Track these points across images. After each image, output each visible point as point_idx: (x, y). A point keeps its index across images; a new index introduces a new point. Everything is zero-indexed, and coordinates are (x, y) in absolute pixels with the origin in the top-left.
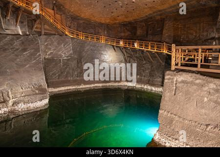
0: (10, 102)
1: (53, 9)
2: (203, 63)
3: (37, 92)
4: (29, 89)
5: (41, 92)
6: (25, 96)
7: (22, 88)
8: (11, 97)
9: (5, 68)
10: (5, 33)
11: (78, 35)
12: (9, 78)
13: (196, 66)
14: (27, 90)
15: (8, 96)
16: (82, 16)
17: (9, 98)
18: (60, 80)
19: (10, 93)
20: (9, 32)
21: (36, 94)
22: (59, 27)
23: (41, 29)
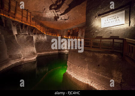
0: (22, 58)
1: (40, 25)
2: (93, 46)
4: (29, 53)
5: (34, 54)
6: (28, 56)
8: (22, 56)
9: (20, 46)
10: (21, 34)
12: (22, 49)
13: (90, 47)
16: (51, 27)
18: (42, 50)
19: (22, 55)
20: (23, 34)
21: (32, 55)
22: (42, 31)
23: (35, 32)
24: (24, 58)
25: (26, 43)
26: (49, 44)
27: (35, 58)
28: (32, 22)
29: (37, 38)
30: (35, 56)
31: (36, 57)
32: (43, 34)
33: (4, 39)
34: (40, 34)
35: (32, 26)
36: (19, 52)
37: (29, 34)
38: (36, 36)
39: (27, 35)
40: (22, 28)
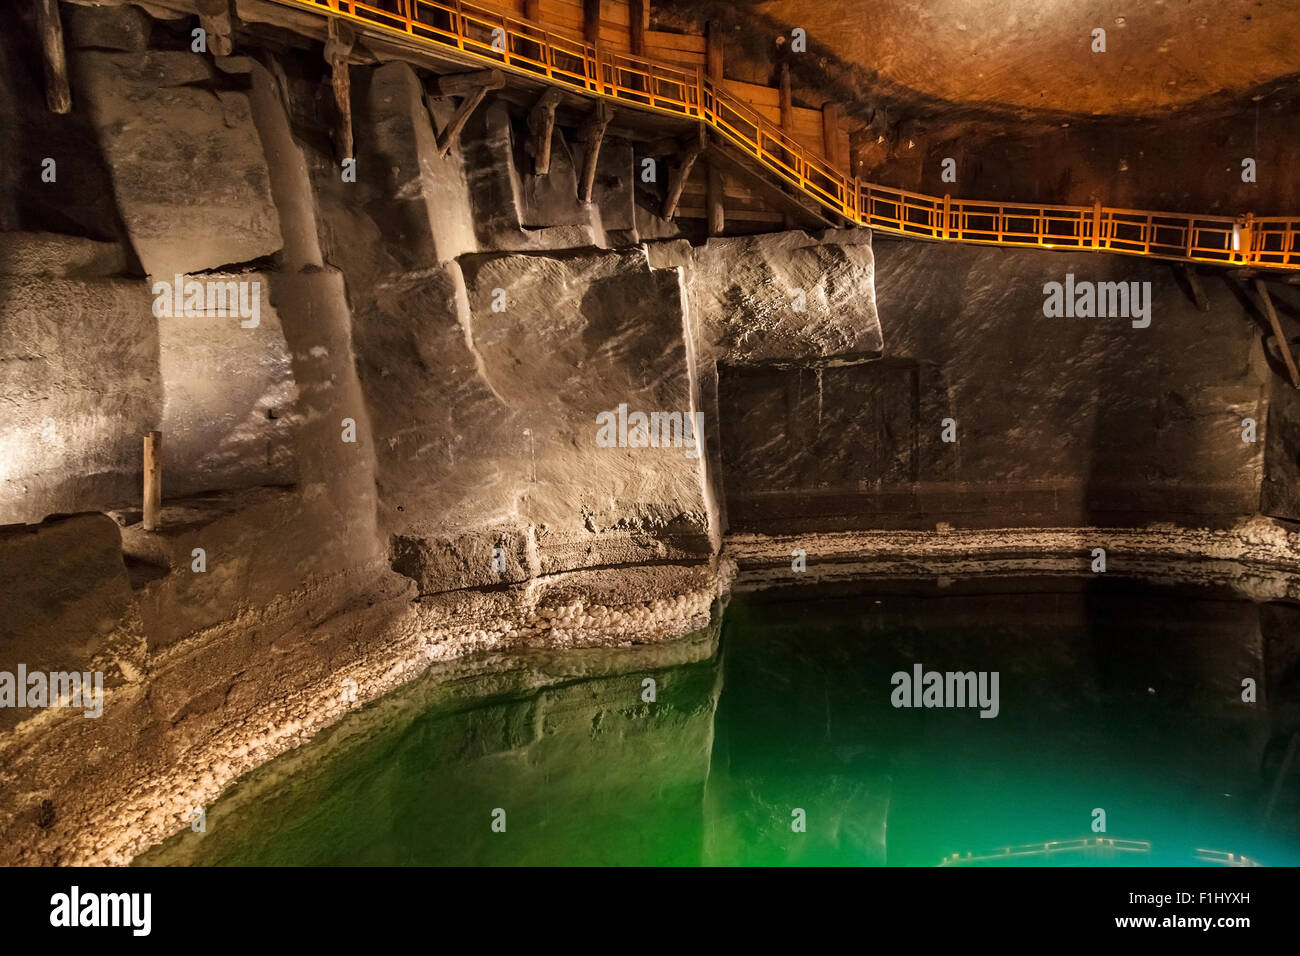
0: (530, 589)
1: (775, 83)
3: (661, 549)
4: (619, 534)
5: (681, 554)
6: (601, 567)
7: (588, 526)
8: (535, 560)
9: (515, 423)
10: (526, 246)
11: (922, 217)
12: (530, 468)
14: (610, 534)
15: (522, 561)
17: (526, 569)
18: (809, 490)
19: (532, 545)
20: (539, 240)
21: (656, 561)
22: (802, 183)
23: (707, 205)
24: (553, 599)
25: (575, 380)
26: (916, 391)
27: (698, 605)
28: (652, 39)
29: (734, 296)
30: (700, 586)
31: (708, 600)
32: (816, 230)
33: (344, 320)
34: (779, 228)
35: (652, 102)
36: (496, 503)
37: (622, 243)
38: (718, 266)
39: (589, 251)
40: (527, 165)
